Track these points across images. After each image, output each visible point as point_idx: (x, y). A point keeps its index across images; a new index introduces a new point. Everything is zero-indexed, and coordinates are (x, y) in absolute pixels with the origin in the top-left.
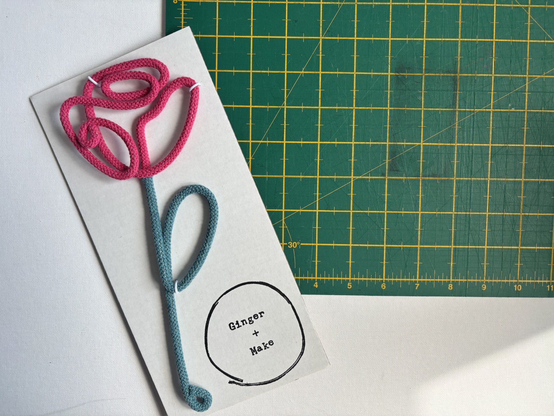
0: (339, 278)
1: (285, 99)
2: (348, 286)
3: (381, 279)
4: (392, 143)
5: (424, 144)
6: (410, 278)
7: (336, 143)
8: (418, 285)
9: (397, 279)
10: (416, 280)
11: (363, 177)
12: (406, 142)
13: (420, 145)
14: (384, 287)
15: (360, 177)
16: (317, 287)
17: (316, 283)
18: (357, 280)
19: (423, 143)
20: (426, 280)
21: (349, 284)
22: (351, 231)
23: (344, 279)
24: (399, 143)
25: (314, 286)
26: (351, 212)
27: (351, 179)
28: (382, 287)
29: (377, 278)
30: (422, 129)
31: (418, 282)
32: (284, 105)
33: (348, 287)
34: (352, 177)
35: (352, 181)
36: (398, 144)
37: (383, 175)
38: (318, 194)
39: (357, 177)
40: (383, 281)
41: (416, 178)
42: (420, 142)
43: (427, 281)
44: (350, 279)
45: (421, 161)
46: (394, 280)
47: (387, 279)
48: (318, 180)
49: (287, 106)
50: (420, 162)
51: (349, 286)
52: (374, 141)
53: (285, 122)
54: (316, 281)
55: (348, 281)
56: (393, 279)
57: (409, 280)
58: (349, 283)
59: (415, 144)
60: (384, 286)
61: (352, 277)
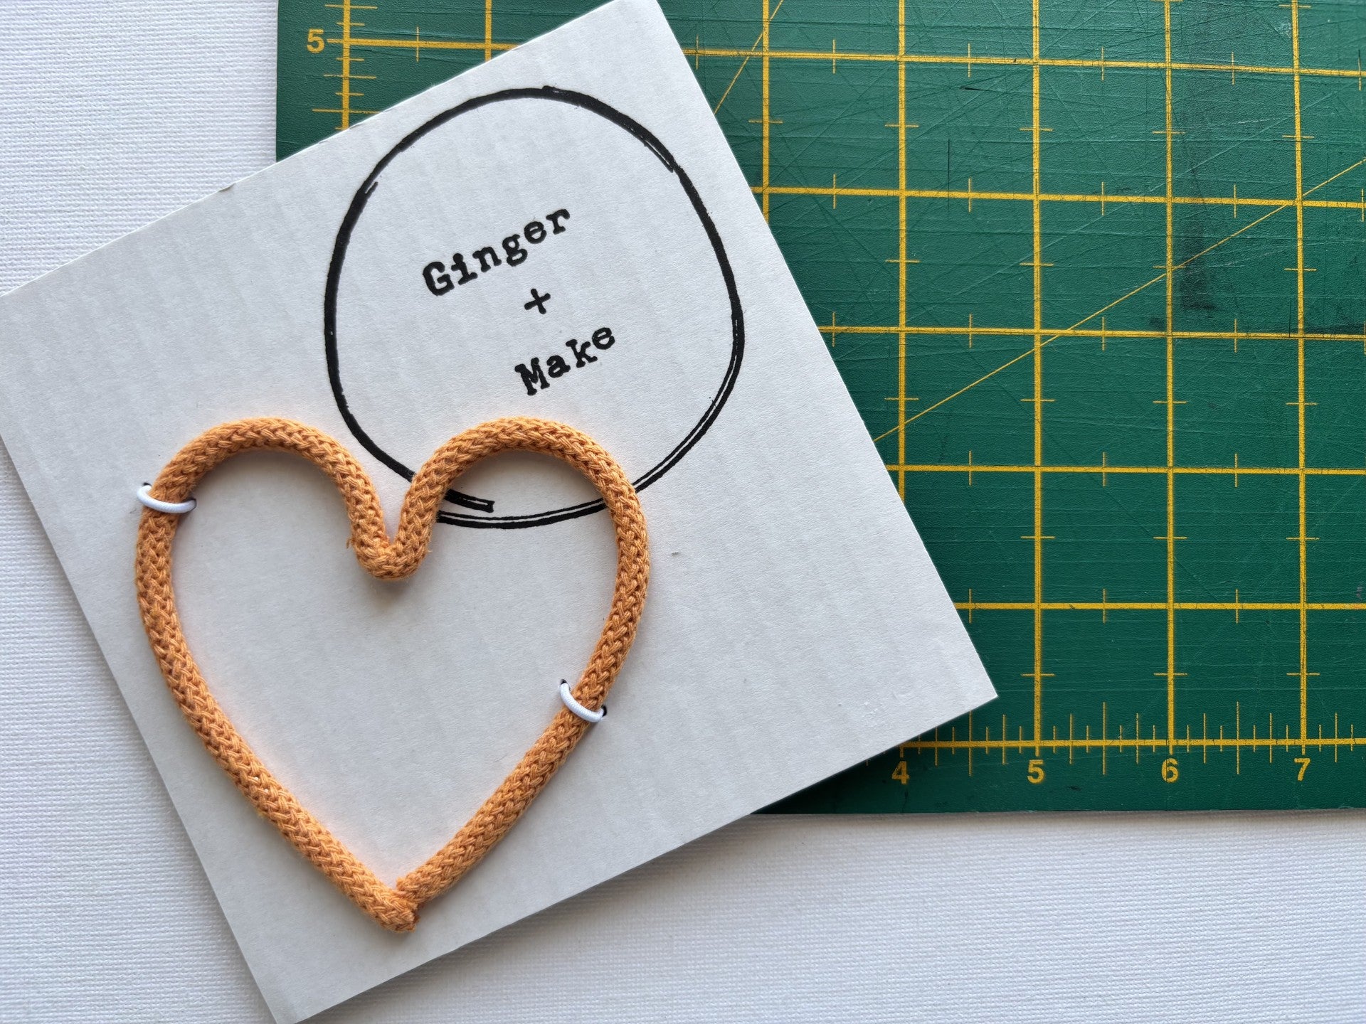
0: (994, 744)
1: (766, 25)
2: (1030, 774)
3: (1162, 743)
4: (1188, 200)
5: (1307, 203)
6: (1276, 737)
7: (971, 195)
8: (1307, 761)
9: (1221, 742)
10: (1297, 742)
11: (1080, 332)
12: (1239, 197)
13: (1293, 209)
14: (1170, 774)
15: (1069, 332)
16: (904, 782)
17: (903, 766)
18: (1064, 750)
19: (1304, 199)
20: (1337, 741)
21: (1035, 766)
22: (1038, 547)
23: (1013, 744)
24: (1212, 201)
25: (894, 776)
26: (1038, 470)
27: (1032, 337)
28: (1164, 773)
29: (1143, 737)
30: (1298, 147)
31: (1304, 753)
32: (760, 47)
33: (1031, 779)
34: (1037, 330)
35: (1038, 345)
36: (1211, 205)
37: (1159, 324)
38: (902, 398)
39: (1058, 332)
40: (1167, 748)
41: (1284, 335)
42: (1293, 197)
43: (1341, 747)
44: (1037, 743)
45: (1300, 270)
46: (1211, 742)
47: (1181, 742)
48: (903, 342)
49: (771, 48)
50: (1296, 273)
51: (1036, 775)
52: (1118, 192)
53: (766, 112)
54: (902, 756)
55: (1030, 752)
56: (1205, 742)
57: (1271, 742)
58: (1032, 762)
59: (1273, 202)
60: (1172, 768)
61: (1046, 735)
